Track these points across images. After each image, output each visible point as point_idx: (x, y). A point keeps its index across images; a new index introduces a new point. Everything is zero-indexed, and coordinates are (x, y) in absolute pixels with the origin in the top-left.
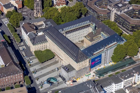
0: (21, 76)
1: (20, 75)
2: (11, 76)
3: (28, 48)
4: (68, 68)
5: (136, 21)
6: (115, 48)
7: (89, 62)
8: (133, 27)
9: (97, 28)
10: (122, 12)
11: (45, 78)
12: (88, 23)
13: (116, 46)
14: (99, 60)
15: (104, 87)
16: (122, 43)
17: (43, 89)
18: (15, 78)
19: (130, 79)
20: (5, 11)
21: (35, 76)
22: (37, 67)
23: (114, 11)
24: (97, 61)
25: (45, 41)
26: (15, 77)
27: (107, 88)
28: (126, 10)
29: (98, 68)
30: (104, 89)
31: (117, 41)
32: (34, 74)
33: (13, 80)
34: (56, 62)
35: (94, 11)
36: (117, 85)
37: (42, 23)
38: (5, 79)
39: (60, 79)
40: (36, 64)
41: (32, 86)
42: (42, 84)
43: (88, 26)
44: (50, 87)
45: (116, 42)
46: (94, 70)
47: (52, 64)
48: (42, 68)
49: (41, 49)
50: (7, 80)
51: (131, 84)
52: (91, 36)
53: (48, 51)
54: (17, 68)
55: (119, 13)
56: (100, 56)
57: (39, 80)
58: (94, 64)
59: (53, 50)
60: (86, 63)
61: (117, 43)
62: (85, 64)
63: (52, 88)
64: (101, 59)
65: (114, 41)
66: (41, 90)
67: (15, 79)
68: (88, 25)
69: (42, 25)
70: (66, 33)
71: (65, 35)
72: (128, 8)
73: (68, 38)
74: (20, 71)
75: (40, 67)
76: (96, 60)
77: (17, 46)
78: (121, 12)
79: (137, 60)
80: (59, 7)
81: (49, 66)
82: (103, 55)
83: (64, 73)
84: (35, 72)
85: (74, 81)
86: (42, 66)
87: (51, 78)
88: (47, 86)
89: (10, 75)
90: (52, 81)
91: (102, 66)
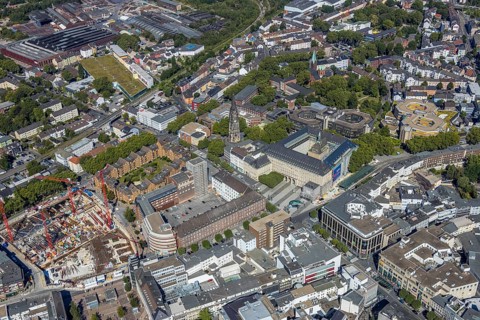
0: (264, 203)
2: (254, 205)
3: (247, 177)
4: (312, 186)
6: (350, 156)
7: (332, 175)
8: (355, 132)
10: (337, 118)
11: (286, 203)
12: (306, 135)
13: (351, 154)
16: (356, 150)
20: (195, 142)
22: (269, 193)
23: (328, 119)
24: (338, 172)
25: (268, 162)
28: (339, 116)
29: (339, 180)
31: (351, 147)
32: (270, 201)
38: (248, 209)
43: (307, 139)
44: (298, 210)
45: (350, 149)
46: (336, 184)
50: (250, 210)
53: (274, 173)
56: (340, 166)
57: (280, 205)
58: (335, 177)
59: (279, 171)
60: (329, 176)
63: (300, 211)
64: (340, 170)
65: (348, 149)
69: (250, 148)
72: (341, 114)
75: (273, 193)
78: (335, 119)
79: (373, 167)
80: (261, 126)
82: (342, 164)
83: (308, 192)
84: (270, 198)
85: (321, 200)
88: (293, 210)
90: (296, 203)
91: (341, 179)
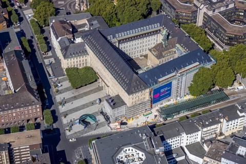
0: (38, 110)
1: (36, 109)
2: (22, 109)
4: (115, 102)
5: (237, 29)
6: (195, 72)
7: (150, 94)
8: (230, 39)
9: (170, 37)
10: (217, 11)
12: (157, 26)
13: (197, 70)
14: (167, 91)
15: (168, 139)
16: (208, 66)
17: (72, 132)
18: (28, 112)
19: (213, 127)
21: (62, 109)
22: (67, 95)
23: (203, 10)
24: (164, 92)
25: (85, 52)
26: (28, 110)
27: (172, 141)
28: (222, 9)
29: (165, 103)
30: (168, 142)
31: (201, 61)
32: (60, 107)
33: (25, 115)
34: (100, 89)
35: (171, 6)
36: (189, 135)
37: (85, 21)
38: (12, 113)
39: (101, 118)
40: (67, 89)
41: (55, 126)
42: (72, 124)
44: (83, 130)
45: (198, 63)
46: (158, 106)
47: (92, 91)
48: (75, 98)
49: (77, 65)
50: (14, 115)
51: (214, 136)
52: (159, 50)
53: (89, 70)
54: (32, 97)
55: (210, 13)
56: (170, 85)
57: (67, 117)
60: (145, 95)
61: (200, 64)
62: (143, 96)
63: (86, 132)
64: (170, 90)
65: (195, 62)
66: (68, 133)
67: (29, 114)
68: (156, 31)
69: (83, 25)
70: (119, 42)
71: (117, 46)
72: (227, 6)
73: (123, 50)
74: (36, 101)
75: (73, 95)
76: (162, 91)
77: (42, 56)
78: (214, 11)
79: (231, 95)
81: (86, 94)
82: (174, 83)
83: (108, 109)
84: (63, 103)
85: (123, 124)
86: (76, 94)
87: (87, 115)
88: (79, 127)
89: (19, 107)
90: (88, 120)
91: (171, 101)
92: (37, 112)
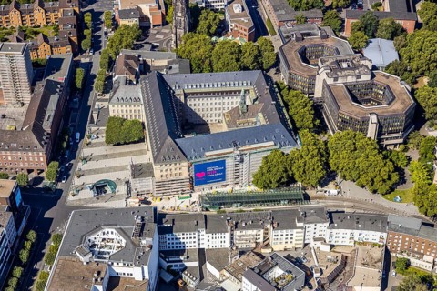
0: (42, 159)
1: (39, 157)
2: (19, 153)
4: (143, 171)
5: (358, 110)
6: (265, 154)
7: (189, 170)
9: (257, 102)
10: (340, 81)
12: (246, 84)
13: (269, 153)
14: (218, 171)
15: (177, 232)
16: (289, 150)
17: (76, 197)
18: (28, 159)
21: (81, 167)
22: (98, 151)
23: (322, 75)
24: (213, 172)
25: (138, 100)
26: (28, 157)
27: (185, 236)
29: (216, 189)
30: (178, 237)
31: (278, 141)
32: (80, 164)
33: (23, 162)
35: (286, 64)
36: (210, 235)
37: (165, 63)
38: (7, 156)
39: (122, 190)
41: (60, 186)
42: (81, 188)
44: (91, 199)
45: (272, 143)
46: (203, 190)
47: (131, 152)
48: (106, 156)
50: (10, 159)
51: (253, 245)
52: (233, 116)
54: (36, 141)
55: (330, 82)
57: (82, 177)
61: (275, 145)
62: (178, 171)
63: (93, 202)
64: (224, 171)
66: (70, 198)
67: (28, 161)
70: (187, 95)
71: (182, 99)
72: (359, 77)
73: (193, 108)
74: (39, 146)
75: (105, 153)
76: (210, 169)
78: (336, 79)
79: (316, 198)
81: (122, 155)
82: (230, 163)
84: (88, 159)
85: (145, 202)
86: (109, 152)
87: (108, 182)
88: (88, 194)
89: (16, 150)
92: (39, 161)
